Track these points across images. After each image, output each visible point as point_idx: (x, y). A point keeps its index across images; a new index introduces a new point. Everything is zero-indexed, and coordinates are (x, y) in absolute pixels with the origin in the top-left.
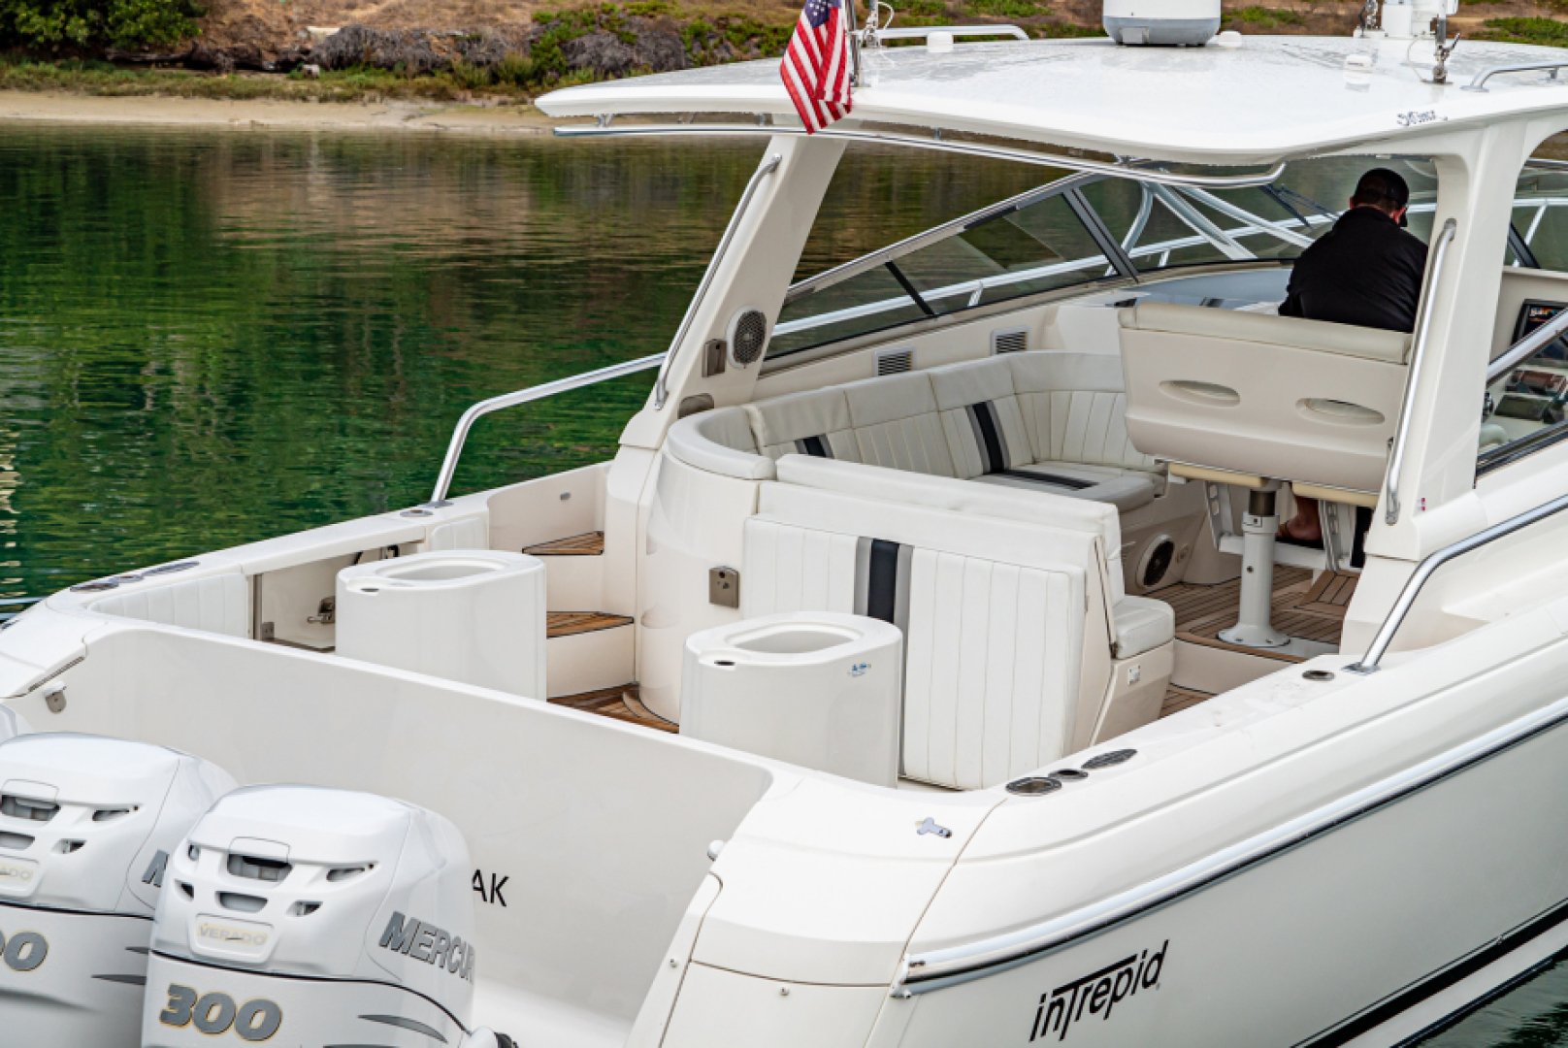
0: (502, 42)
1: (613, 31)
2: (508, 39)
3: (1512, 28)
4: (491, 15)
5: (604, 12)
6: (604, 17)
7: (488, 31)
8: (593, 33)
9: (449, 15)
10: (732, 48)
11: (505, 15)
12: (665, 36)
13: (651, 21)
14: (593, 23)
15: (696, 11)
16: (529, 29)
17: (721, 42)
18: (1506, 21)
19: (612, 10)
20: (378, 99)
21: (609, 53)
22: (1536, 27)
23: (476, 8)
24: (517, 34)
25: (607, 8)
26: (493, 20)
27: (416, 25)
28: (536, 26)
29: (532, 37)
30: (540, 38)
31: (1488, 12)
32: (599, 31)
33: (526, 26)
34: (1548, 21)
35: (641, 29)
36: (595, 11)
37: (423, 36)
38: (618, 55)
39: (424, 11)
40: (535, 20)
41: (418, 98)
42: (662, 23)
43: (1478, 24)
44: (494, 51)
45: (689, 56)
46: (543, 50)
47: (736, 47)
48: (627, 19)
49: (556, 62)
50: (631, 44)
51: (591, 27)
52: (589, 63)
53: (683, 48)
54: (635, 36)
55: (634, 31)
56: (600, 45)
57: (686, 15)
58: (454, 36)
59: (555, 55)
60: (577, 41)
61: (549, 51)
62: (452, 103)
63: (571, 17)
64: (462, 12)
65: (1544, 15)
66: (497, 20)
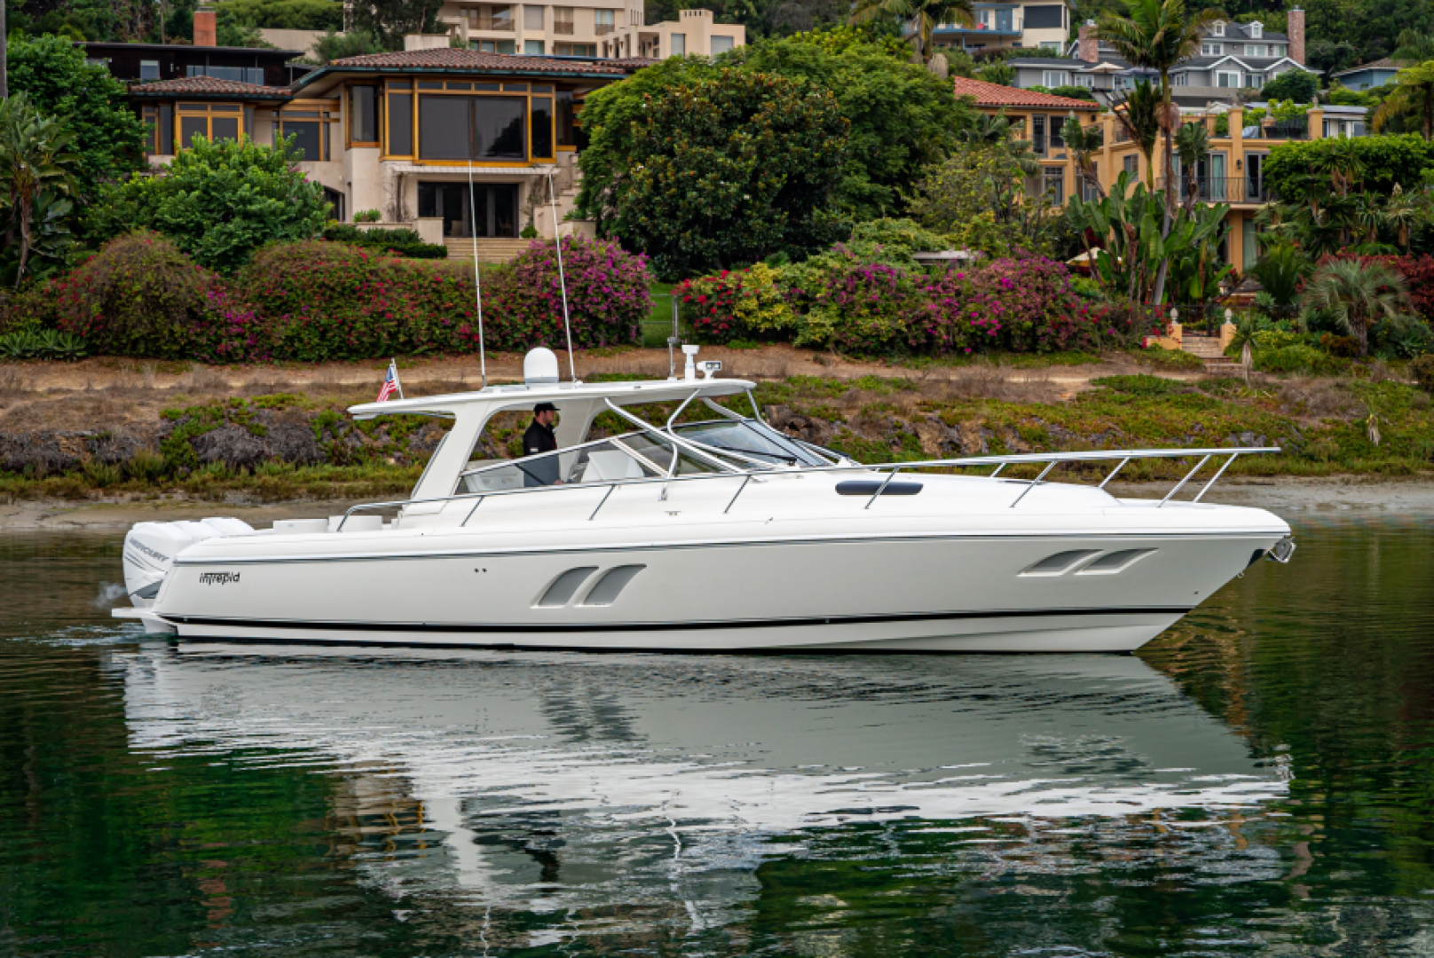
0: (131, 439)
1: (242, 425)
2: (138, 436)
3: (1116, 385)
4: (119, 414)
5: (232, 406)
6: (233, 411)
7: (118, 429)
8: (223, 427)
9: (76, 415)
10: (362, 436)
11: (133, 413)
12: (295, 427)
13: (280, 413)
14: (223, 417)
15: (324, 401)
16: (158, 426)
17: (351, 430)
18: (1110, 379)
19: (240, 404)
20: (10, 501)
21: (239, 445)
22: (1138, 384)
23: (103, 407)
24: (147, 431)
25: (235, 403)
26: (121, 419)
27: (44, 426)
28: (165, 423)
29: (161, 434)
30: (170, 434)
31: (1091, 372)
32: (228, 425)
33: (155, 423)
34: (1150, 377)
35: (271, 421)
36: (223, 406)
37: (51, 437)
38: (249, 447)
39: (51, 413)
40: (163, 417)
41: (50, 499)
42: (291, 414)
43: (1084, 383)
44: (124, 449)
45: (320, 445)
46: (174, 446)
47: (366, 435)
48: (256, 412)
49: (186, 456)
50: (260, 436)
51: (220, 421)
52: (221, 457)
53: (313, 437)
54: (265, 429)
55: (264, 424)
56: (231, 438)
57: (315, 406)
58: (83, 436)
59: (186, 451)
60: (207, 436)
61: (179, 447)
62: (85, 502)
63: (200, 412)
64: (89, 412)
65: (1145, 372)
66: (125, 419)
